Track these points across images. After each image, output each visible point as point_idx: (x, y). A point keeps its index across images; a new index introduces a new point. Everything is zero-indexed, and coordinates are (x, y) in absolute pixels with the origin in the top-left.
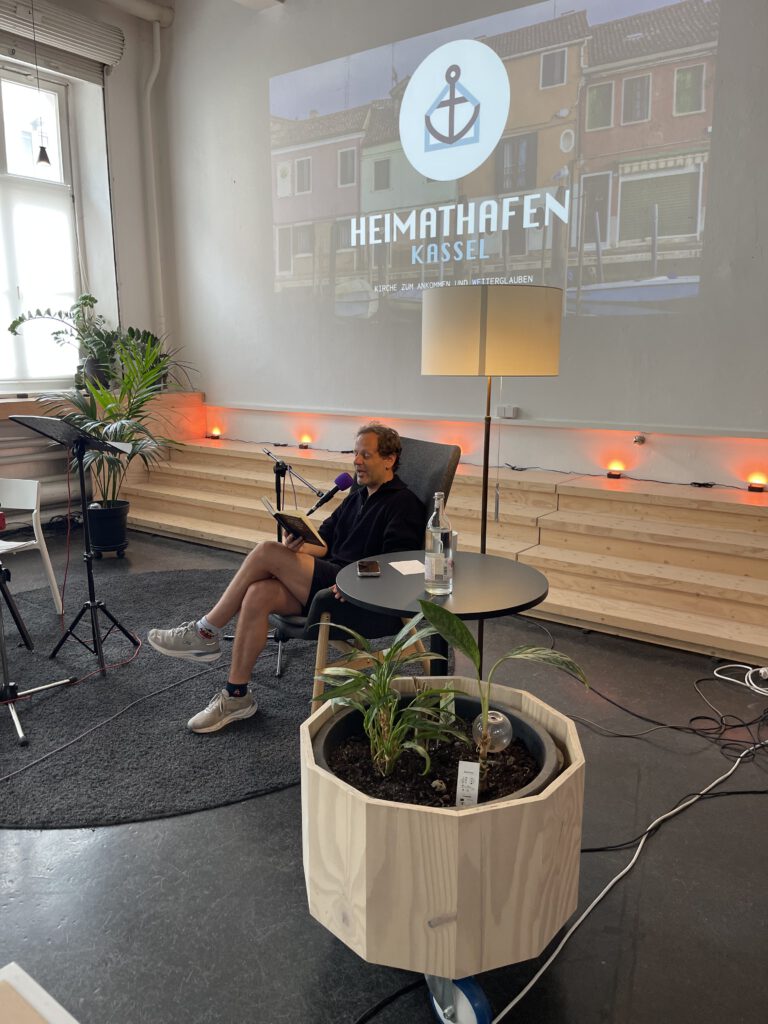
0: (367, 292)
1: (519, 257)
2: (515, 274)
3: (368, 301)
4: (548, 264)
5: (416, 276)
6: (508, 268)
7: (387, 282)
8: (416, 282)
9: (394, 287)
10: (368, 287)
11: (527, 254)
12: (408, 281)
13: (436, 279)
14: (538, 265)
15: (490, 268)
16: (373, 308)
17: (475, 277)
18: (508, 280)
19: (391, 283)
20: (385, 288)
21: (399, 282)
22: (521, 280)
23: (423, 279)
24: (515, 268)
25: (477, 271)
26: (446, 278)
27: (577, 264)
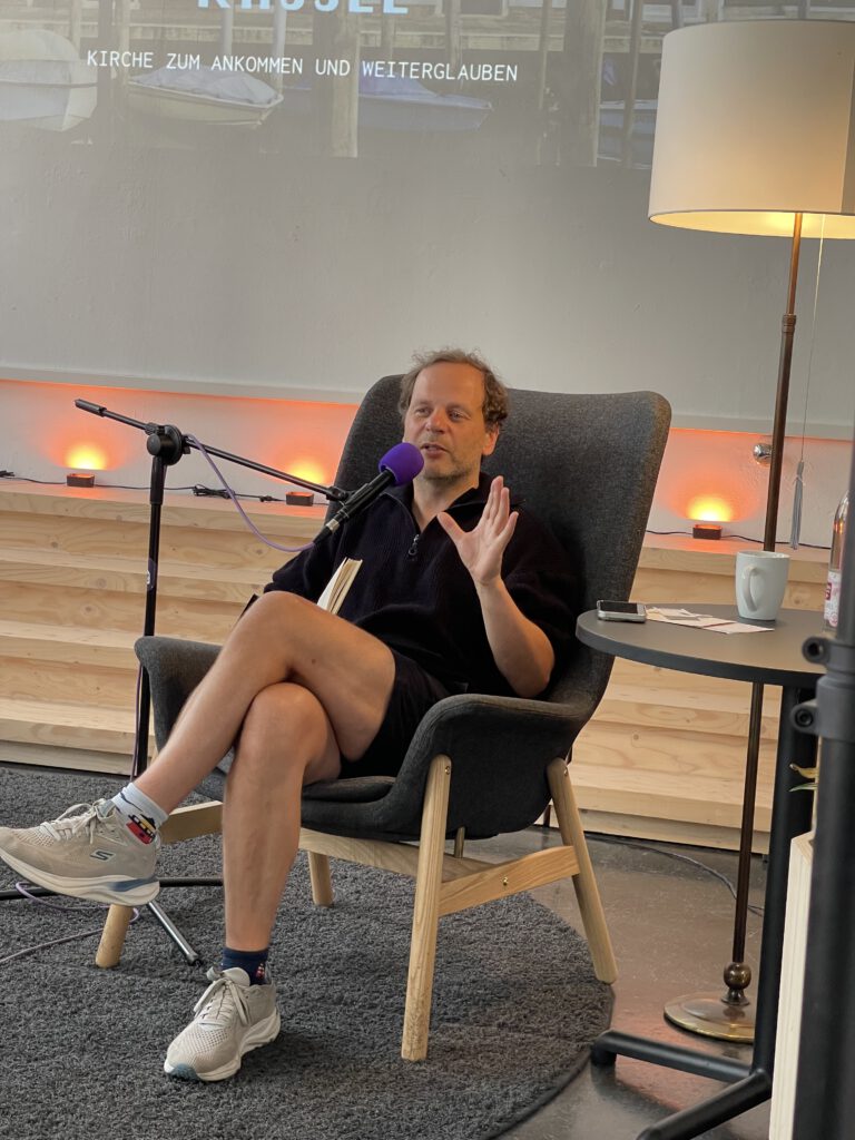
0: (63, 63)
1: (487, 19)
2: (474, 58)
3: (67, 87)
4: (556, 44)
5: (209, 38)
6: (455, 43)
7: (125, 42)
8: (209, 52)
9: (144, 59)
10: (69, 51)
11: (505, 13)
12: (185, 48)
13: (266, 51)
14: (532, 42)
15: (411, 39)
16: (80, 105)
17: (370, 55)
18: (455, 72)
19: (137, 47)
20: (119, 58)
21: (161, 50)
22: (486, 73)
23: (228, 46)
24: (471, 45)
25: (375, 42)
26: (291, 51)
27: (626, 49)
